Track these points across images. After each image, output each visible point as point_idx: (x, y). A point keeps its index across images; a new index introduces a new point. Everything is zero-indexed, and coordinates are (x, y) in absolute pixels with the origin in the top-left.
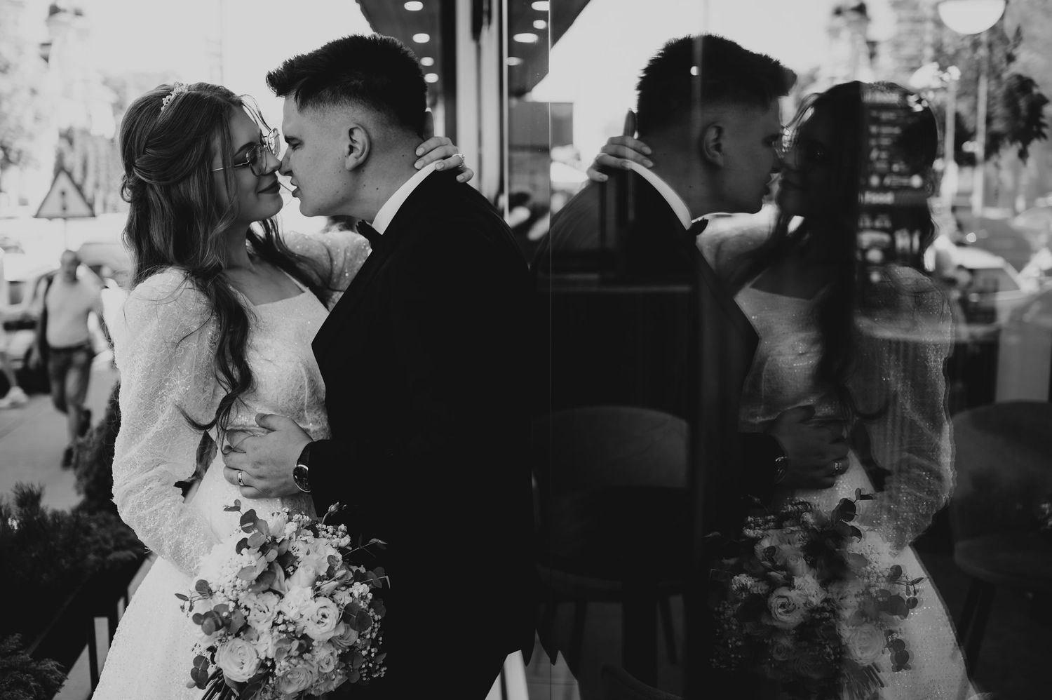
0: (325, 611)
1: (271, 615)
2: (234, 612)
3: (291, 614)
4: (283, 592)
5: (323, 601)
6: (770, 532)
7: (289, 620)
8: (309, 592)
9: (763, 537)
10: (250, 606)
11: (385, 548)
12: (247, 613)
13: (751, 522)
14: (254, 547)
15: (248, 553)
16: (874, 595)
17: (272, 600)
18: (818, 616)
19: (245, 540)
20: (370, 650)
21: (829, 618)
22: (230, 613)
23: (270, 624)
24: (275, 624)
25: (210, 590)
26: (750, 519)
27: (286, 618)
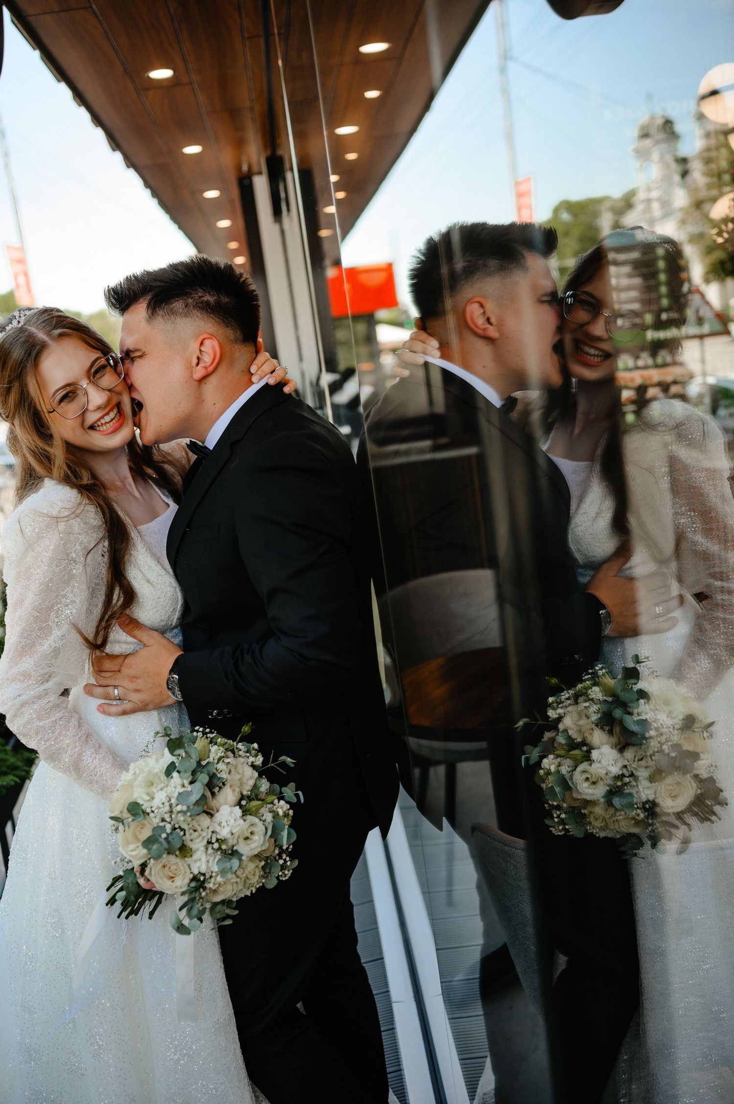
0: (252, 829)
1: (207, 835)
2: (171, 833)
3: (224, 833)
4: (212, 812)
5: (250, 818)
6: (570, 709)
7: (221, 839)
8: (238, 811)
9: (565, 714)
10: (184, 826)
11: (293, 766)
12: (182, 833)
13: (553, 703)
14: (185, 772)
15: (180, 777)
16: (667, 751)
17: (205, 820)
18: (619, 783)
19: (173, 763)
20: (285, 859)
21: (630, 782)
22: (168, 835)
23: (205, 842)
24: (209, 843)
25: (144, 812)
26: (551, 699)
27: (219, 837)
